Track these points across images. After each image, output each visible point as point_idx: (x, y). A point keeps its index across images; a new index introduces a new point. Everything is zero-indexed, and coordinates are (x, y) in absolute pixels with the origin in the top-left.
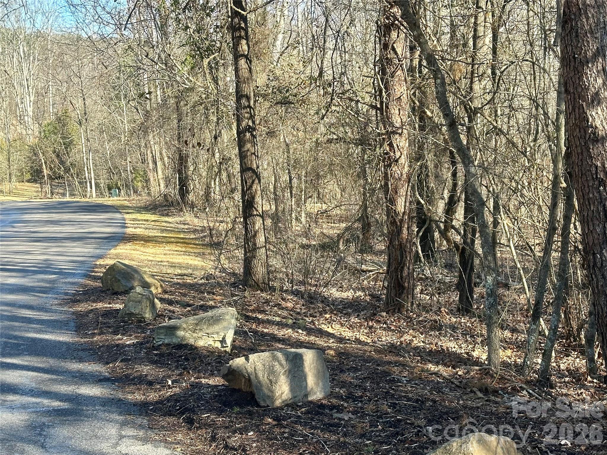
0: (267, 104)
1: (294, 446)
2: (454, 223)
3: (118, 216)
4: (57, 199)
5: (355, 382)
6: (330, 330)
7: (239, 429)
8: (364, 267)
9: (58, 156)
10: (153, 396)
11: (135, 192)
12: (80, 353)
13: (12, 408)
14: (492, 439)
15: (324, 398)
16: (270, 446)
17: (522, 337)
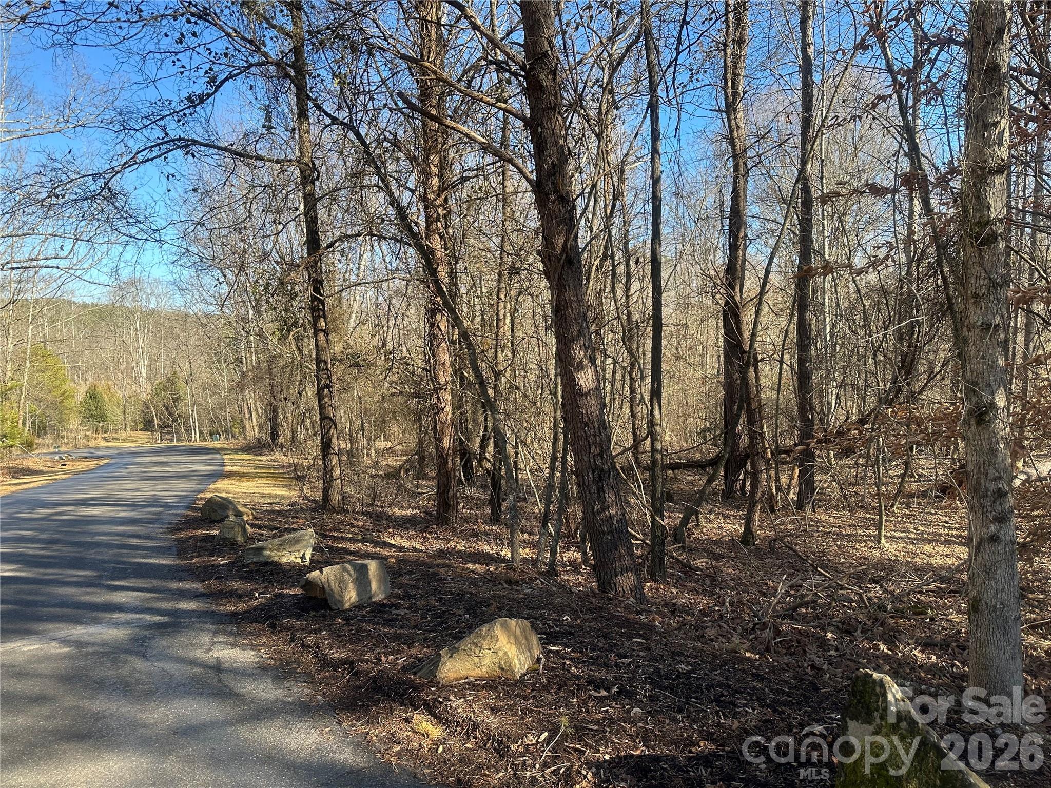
0: (342, 367)
1: (360, 640)
2: (487, 455)
3: (218, 456)
4: (166, 444)
5: (411, 583)
6: (392, 542)
7: (314, 630)
8: (419, 490)
9: (167, 409)
10: (242, 607)
11: (233, 436)
12: (180, 574)
13: (117, 625)
14: (513, 622)
15: (385, 598)
16: (340, 642)
17: (537, 538)
